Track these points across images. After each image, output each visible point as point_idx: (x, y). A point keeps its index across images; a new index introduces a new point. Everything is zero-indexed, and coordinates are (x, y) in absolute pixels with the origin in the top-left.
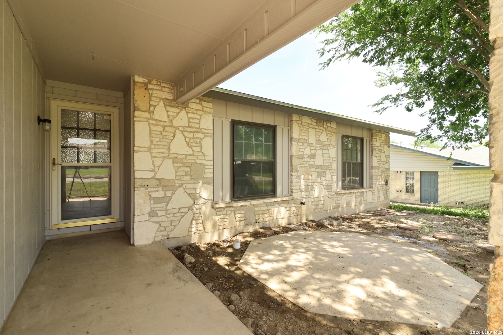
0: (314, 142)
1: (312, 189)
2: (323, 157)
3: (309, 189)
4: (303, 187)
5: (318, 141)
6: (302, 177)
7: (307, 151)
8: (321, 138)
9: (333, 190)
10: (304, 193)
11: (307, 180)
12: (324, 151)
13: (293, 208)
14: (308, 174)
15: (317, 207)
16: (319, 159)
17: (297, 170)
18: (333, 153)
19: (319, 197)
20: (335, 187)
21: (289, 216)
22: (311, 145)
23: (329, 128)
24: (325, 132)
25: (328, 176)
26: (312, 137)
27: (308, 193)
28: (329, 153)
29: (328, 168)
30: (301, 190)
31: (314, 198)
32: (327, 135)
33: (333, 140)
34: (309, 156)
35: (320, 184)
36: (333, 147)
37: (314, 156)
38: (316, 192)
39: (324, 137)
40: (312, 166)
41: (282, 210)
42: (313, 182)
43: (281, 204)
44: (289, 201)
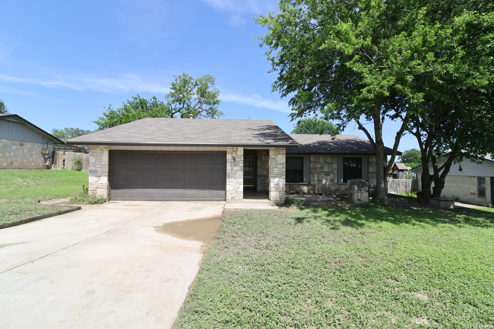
0: (323, 162)
1: (322, 181)
2: (328, 168)
3: (320, 181)
5: (325, 162)
6: (316, 176)
7: (319, 166)
8: (327, 160)
10: (317, 182)
11: (318, 177)
12: (329, 166)
13: (310, 187)
14: (319, 175)
15: (325, 188)
16: (326, 169)
17: (313, 173)
18: (335, 166)
19: (325, 184)
20: (336, 181)
21: (308, 190)
22: (321, 163)
23: (332, 156)
24: (329, 157)
25: (332, 176)
26: (321, 160)
27: (319, 182)
28: (332, 166)
29: (331, 172)
30: (315, 181)
31: (322, 184)
32: (331, 159)
33: (335, 161)
34: (319, 168)
35: (326, 179)
36: (335, 163)
37: (322, 168)
38: (324, 182)
39: (329, 160)
40: (322, 172)
41: (305, 187)
42: (322, 178)
43: (304, 185)
44: (308, 185)
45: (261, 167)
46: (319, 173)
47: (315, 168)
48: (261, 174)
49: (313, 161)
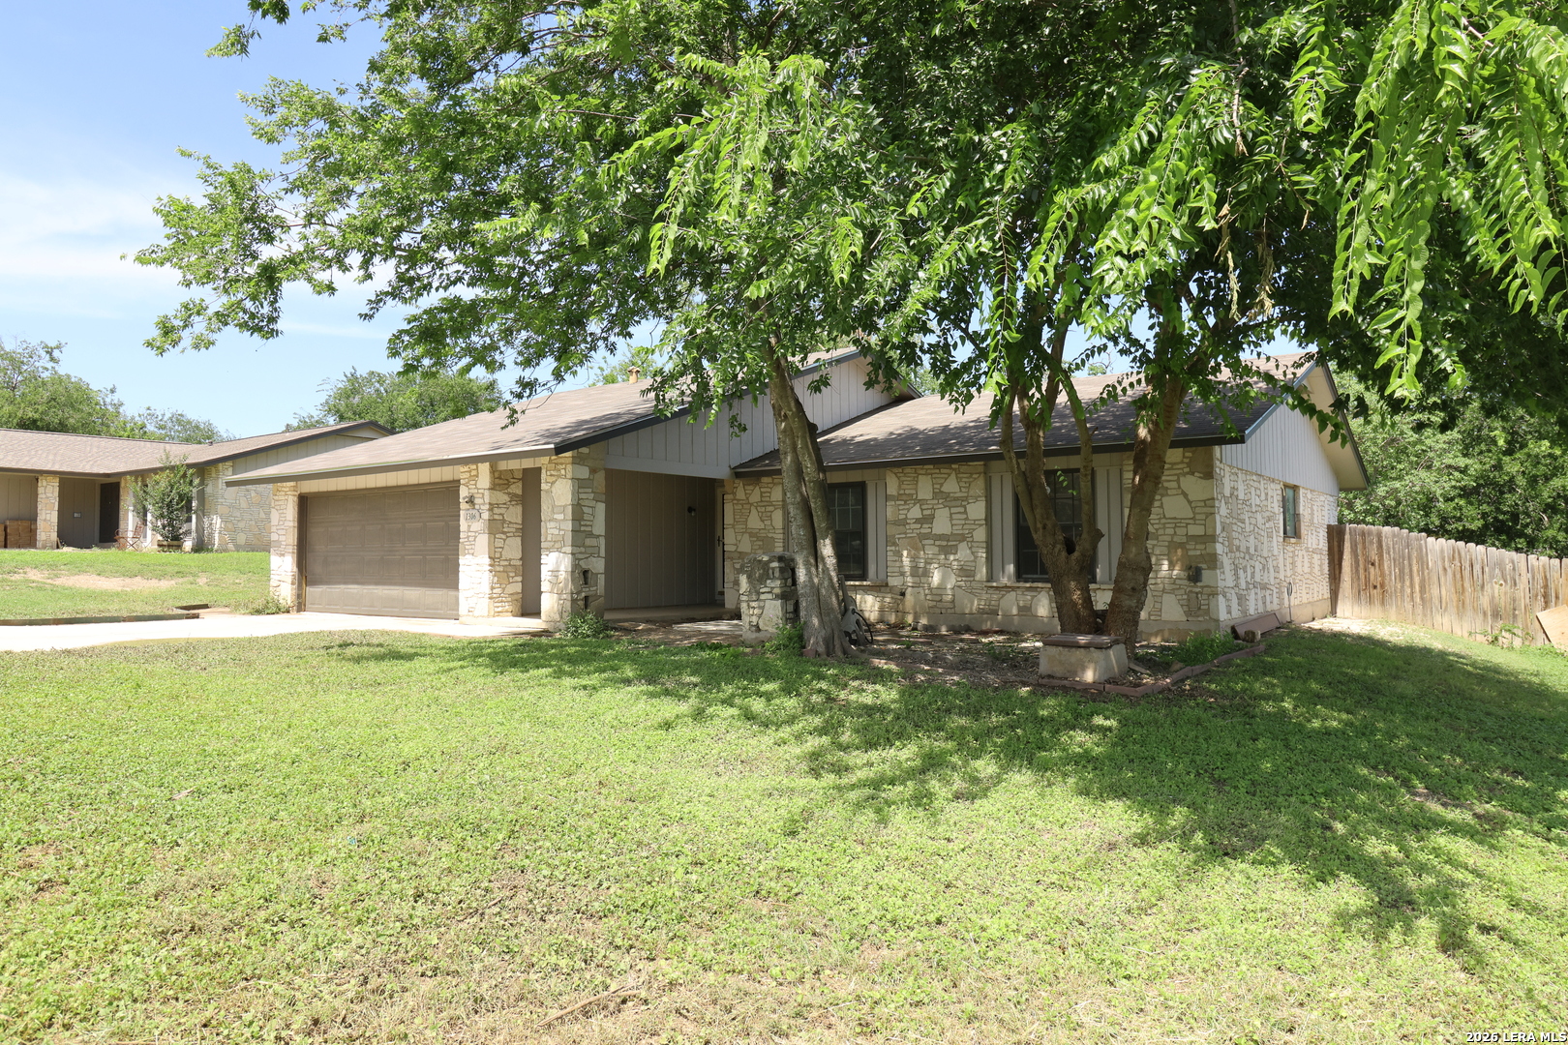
0: (929, 496)
1: (926, 573)
2: (951, 519)
3: (921, 573)
4: (907, 569)
5: (938, 494)
6: (905, 553)
7: (915, 512)
8: (946, 488)
9: (978, 578)
10: (909, 579)
11: (914, 559)
12: (953, 510)
13: (888, 600)
14: (917, 549)
15: (939, 605)
16: (942, 525)
17: (894, 544)
18: (977, 510)
19: (941, 587)
20: (982, 573)
21: (882, 610)
22: (922, 502)
23: (963, 468)
24: (953, 476)
25: (963, 553)
26: (925, 488)
27: (917, 579)
28: (965, 512)
29: (962, 538)
30: (903, 574)
31: (930, 589)
32: (959, 481)
33: (978, 488)
34: (917, 521)
35: (944, 566)
36: (976, 499)
37: (929, 519)
38: (936, 578)
39: (951, 486)
40: (927, 536)
41: (870, 599)
42: (928, 562)
43: (867, 590)
44: (880, 588)
45: (733, 526)
46: (917, 544)
47: (904, 523)
48: (733, 549)
49: (895, 493)
